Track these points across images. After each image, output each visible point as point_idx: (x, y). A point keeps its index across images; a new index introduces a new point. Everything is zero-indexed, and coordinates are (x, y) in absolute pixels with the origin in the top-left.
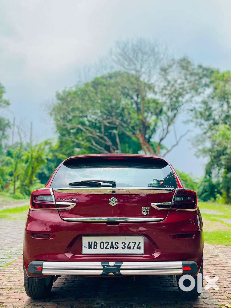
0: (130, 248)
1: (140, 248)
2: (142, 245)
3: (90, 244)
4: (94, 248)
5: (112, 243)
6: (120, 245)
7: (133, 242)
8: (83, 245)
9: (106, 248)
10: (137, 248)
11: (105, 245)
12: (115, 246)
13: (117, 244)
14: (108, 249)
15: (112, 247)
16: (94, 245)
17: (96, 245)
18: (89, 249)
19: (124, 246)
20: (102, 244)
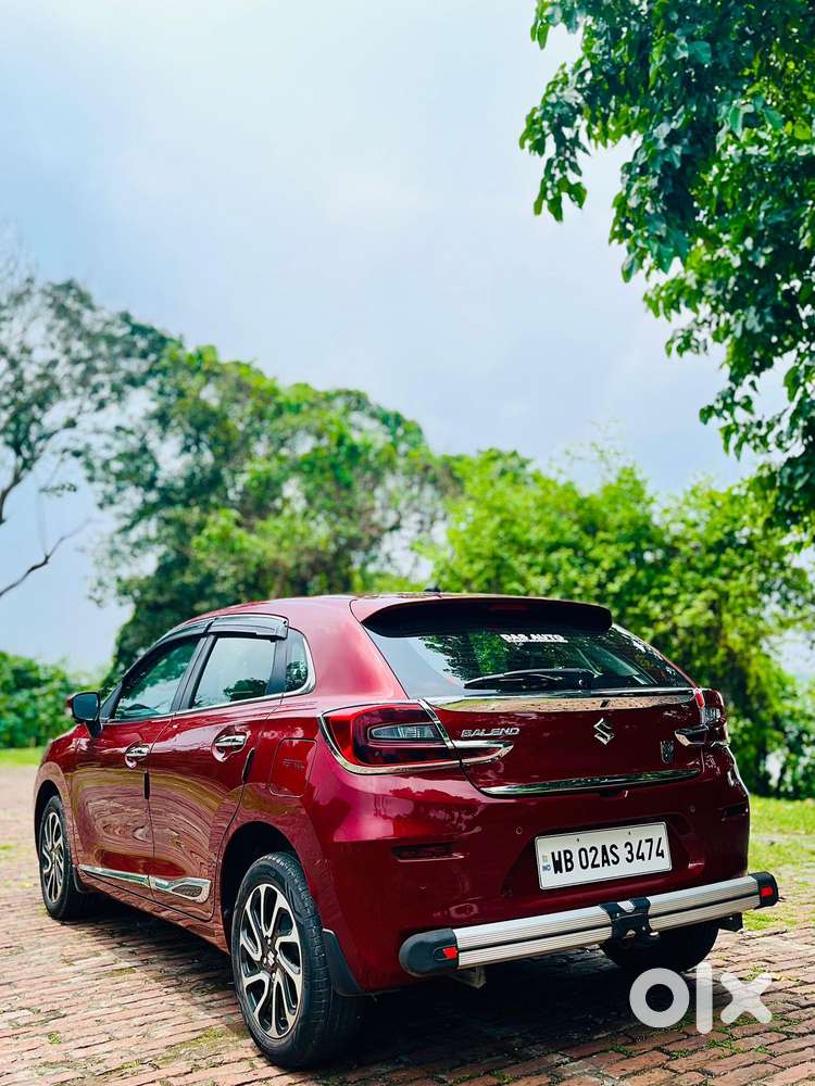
0: (642, 857)
1: (662, 855)
2: (665, 847)
3: (557, 859)
4: (568, 870)
5: (604, 848)
6: (623, 852)
7: (647, 841)
8: (541, 863)
9: (593, 866)
10: (658, 855)
11: (591, 856)
12: (611, 857)
13: (614, 849)
14: (598, 866)
15: (606, 861)
16: (566, 861)
17: (570, 860)
18: (556, 872)
19: (630, 852)
20: (583, 853)
